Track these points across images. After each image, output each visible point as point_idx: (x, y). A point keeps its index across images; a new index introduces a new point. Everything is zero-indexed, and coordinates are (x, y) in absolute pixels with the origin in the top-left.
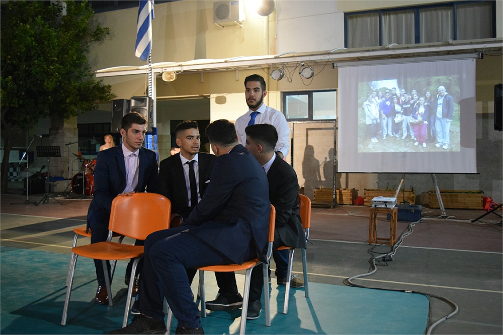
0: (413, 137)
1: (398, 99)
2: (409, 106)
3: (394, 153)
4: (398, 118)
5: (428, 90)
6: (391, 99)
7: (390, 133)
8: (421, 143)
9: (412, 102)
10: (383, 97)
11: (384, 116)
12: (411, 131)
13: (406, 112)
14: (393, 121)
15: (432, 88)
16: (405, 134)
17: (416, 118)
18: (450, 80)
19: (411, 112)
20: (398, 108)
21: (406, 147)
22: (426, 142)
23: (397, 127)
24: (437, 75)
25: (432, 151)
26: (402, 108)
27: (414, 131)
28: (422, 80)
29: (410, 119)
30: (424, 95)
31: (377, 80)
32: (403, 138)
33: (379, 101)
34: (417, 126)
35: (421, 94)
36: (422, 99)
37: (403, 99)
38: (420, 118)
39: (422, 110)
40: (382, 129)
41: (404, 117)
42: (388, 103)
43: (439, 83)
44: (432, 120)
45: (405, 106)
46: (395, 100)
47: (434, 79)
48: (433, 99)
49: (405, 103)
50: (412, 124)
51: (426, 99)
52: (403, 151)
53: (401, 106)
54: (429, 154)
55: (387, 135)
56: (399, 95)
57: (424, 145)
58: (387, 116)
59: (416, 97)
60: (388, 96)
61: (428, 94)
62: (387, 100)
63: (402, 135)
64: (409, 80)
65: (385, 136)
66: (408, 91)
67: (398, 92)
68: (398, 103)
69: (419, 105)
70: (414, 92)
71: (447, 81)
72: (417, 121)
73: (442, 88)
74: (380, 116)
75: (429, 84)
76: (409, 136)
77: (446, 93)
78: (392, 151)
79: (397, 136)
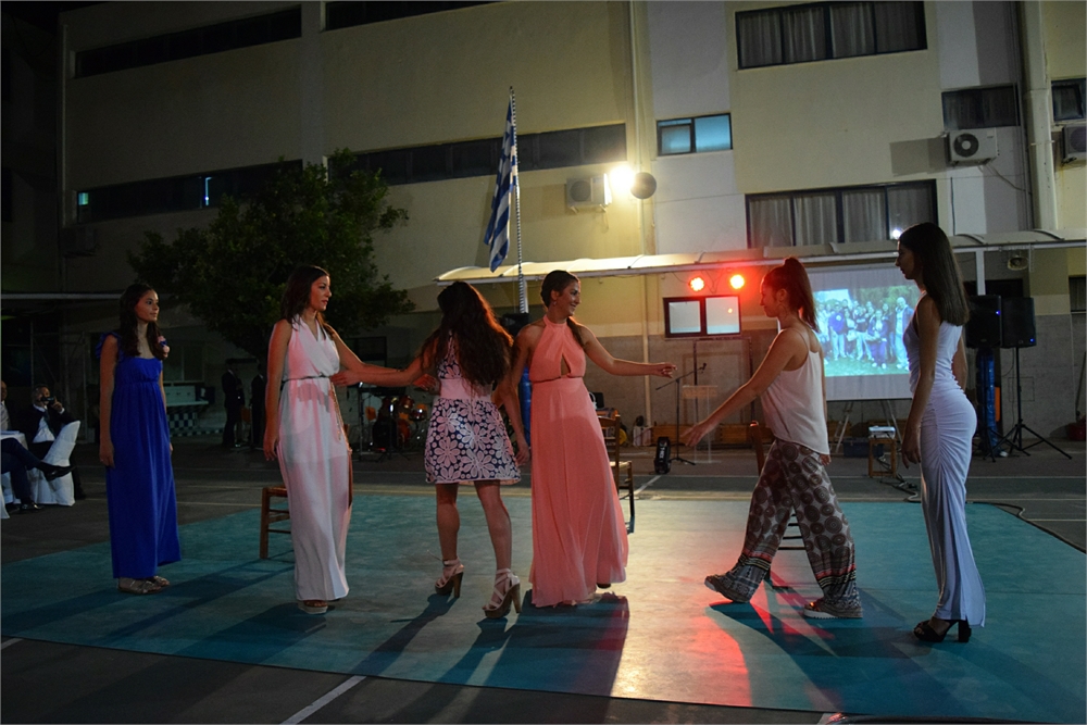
0: (870, 357)
1: (851, 313)
2: (863, 320)
3: (848, 377)
4: (851, 336)
5: (885, 302)
6: (842, 313)
7: (843, 353)
8: (880, 365)
9: (867, 315)
10: (832, 310)
11: (834, 333)
12: (867, 350)
13: (861, 328)
14: (846, 340)
15: (889, 300)
16: (861, 354)
17: (873, 335)
18: (910, 291)
19: (867, 328)
20: (850, 323)
21: (862, 369)
22: (886, 362)
23: (850, 346)
24: (895, 285)
25: (894, 372)
26: (856, 323)
27: (872, 351)
28: (878, 290)
29: (865, 336)
30: (881, 308)
31: (824, 290)
32: (859, 358)
33: (828, 315)
34: (874, 344)
35: (877, 306)
36: (879, 312)
37: (856, 312)
38: (877, 335)
39: (879, 325)
40: (832, 348)
41: (858, 333)
42: (839, 318)
43: (898, 294)
44: (891, 337)
45: (858, 321)
46: (847, 314)
47: (892, 289)
48: (891, 313)
49: (859, 317)
50: (868, 342)
51: (883, 312)
52: (859, 374)
53: (855, 320)
54: (891, 377)
55: (839, 356)
56: (851, 308)
57: (884, 366)
58: (839, 333)
59: (871, 310)
60: (839, 309)
61: (886, 307)
62: (837, 314)
63: (856, 355)
64: (863, 290)
65: (836, 356)
66: (862, 303)
67: (850, 304)
68: (851, 317)
69: (875, 319)
70: (869, 304)
71: (906, 292)
72: (874, 338)
73: (901, 300)
74: (830, 333)
75: (886, 295)
76: (865, 356)
77: (906, 306)
78: (846, 374)
79: (851, 356)
